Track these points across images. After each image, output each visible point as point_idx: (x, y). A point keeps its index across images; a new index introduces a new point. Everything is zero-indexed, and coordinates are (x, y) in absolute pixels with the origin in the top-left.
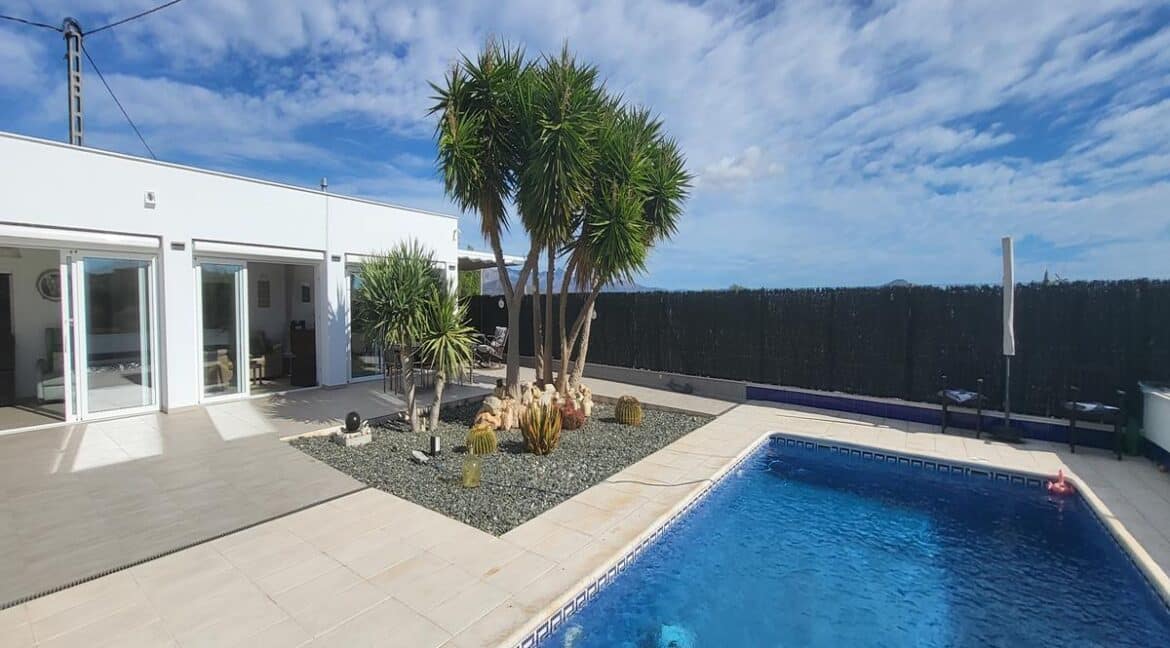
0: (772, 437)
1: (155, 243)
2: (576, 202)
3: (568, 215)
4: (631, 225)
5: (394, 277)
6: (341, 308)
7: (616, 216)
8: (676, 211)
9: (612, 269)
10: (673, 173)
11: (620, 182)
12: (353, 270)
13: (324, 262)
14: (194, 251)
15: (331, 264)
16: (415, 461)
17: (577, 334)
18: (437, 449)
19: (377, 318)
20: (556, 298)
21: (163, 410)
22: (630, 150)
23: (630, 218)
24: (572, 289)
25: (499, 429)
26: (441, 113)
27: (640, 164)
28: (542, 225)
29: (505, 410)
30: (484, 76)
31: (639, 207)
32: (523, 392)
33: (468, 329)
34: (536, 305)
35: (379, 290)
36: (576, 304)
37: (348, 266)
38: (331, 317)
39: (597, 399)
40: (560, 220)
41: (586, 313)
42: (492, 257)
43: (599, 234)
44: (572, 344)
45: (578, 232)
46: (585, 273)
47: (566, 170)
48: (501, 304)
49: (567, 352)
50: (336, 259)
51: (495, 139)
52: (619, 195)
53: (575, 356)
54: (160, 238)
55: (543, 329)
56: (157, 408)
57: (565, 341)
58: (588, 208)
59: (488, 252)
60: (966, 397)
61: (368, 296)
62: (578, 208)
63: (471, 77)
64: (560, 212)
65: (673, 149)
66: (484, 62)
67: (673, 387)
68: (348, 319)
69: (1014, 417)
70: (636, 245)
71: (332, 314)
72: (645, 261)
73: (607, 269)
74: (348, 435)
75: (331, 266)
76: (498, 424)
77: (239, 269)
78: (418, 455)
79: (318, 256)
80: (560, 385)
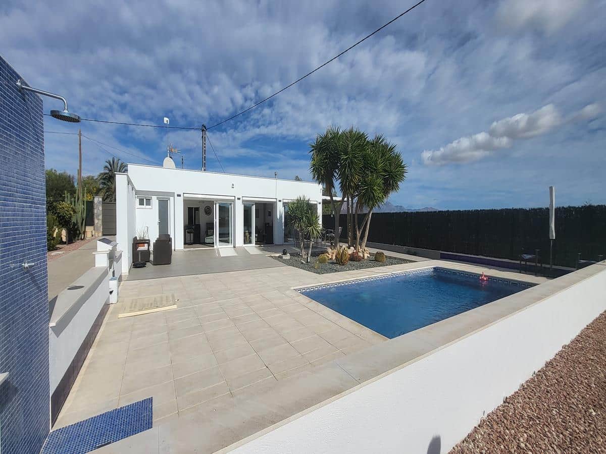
0: (434, 268)
1: (233, 198)
3: (353, 185)
4: (375, 188)
5: (297, 207)
6: (281, 217)
7: (370, 185)
8: (401, 181)
12: (285, 204)
13: (276, 202)
14: (243, 200)
16: (302, 263)
18: (309, 261)
19: (292, 220)
21: (234, 247)
23: (375, 185)
25: (331, 259)
31: (380, 181)
35: (293, 211)
36: (363, 217)
37: (284, 203)
39: (369, 254)
40: (350, 187)
43: (363, 191)
44: (361, 232)
47: (351, 170)
48: (332, 216)
49: (359, 235)
50: (280, 201)
52: (370, 177)
53: (362, 238)
54: (235, 197)
56: (233, 246)
57: (358, 230)
61: (289, 213)
64: (350, 184)
65: (399, 156)
66: (326, 136)
67: (409, 253)
68: (283, 220)
70: (377, 195)
71: (278, 219)
73: (372, 205)
74: (283, 256)
75: (278, 203)
76: (330, 257)
77: (253, 205)
78: (303, 262)
79: (275, 200)
80: (356, 247)
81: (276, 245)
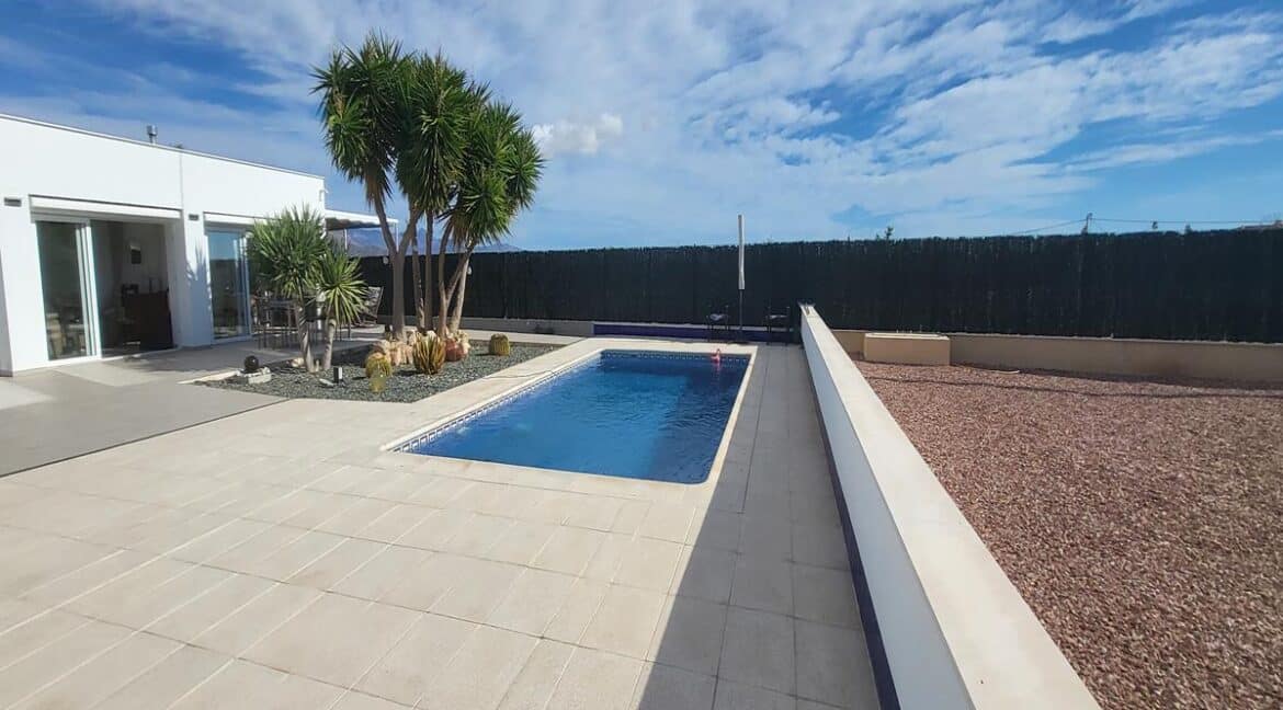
0: (602, 353)
2: (452, 179)
3: (445, 190)
4: (496, 199)
6: (201, 269)
7: (486, 193)
8: (533, 187)
9: (482, 232)
10: (529, 158)
11: (487, 165)
12: (212, 229)
13: (180, 222)
14: (31, 208)
15: (188, 224)
16: (324, 386)
17: (454, 287)
18: (340, 377)
20: (435, 258)
22: (494, 140)
23: (496, 194)
24: (449, 250)
26: (323, 91)
27: (503, 151)
28: (423, 197)
29: (395, 350)
30: (365, 66)
31: (502, 185)
32: (408, 337)
33: (358, 282)
34: (416, 264)
36: (453, 262)
37: (207, 225)
38: (190, 276)
39: (473, 343)
40: (438, 192)
41: (462, 269)
42: (376, 220)
43: (472, 205)
44: (450, 295)
45: (453, 202)
46: (460, 236)
47: (442, 154)
48: (386, 261)
49: (446, 302)
50: (194, 217)
51: (379, 121)
52: (485, 175)
53: (452, 309)
55: (423, 283)
57: (444, 292)
58: (462, 183)
59: (373, 215)
60: (718, 317)
62: (453, 183)
63: (351, 65)
64: (439, 186)
65: (530, 137)
66: (365, 54)
67: (538, 331)
69: (744, 328)
70: (499, 214)
71: (192, 273)
72: (509, 227)
73: (477, 233)
74: (250, 375)
75: (188, 225)
76: (390, 360)
77: (81, 226)
78: (325, 381)
79: (176, 215)
80: (441, 331)
81: (186, 349)
